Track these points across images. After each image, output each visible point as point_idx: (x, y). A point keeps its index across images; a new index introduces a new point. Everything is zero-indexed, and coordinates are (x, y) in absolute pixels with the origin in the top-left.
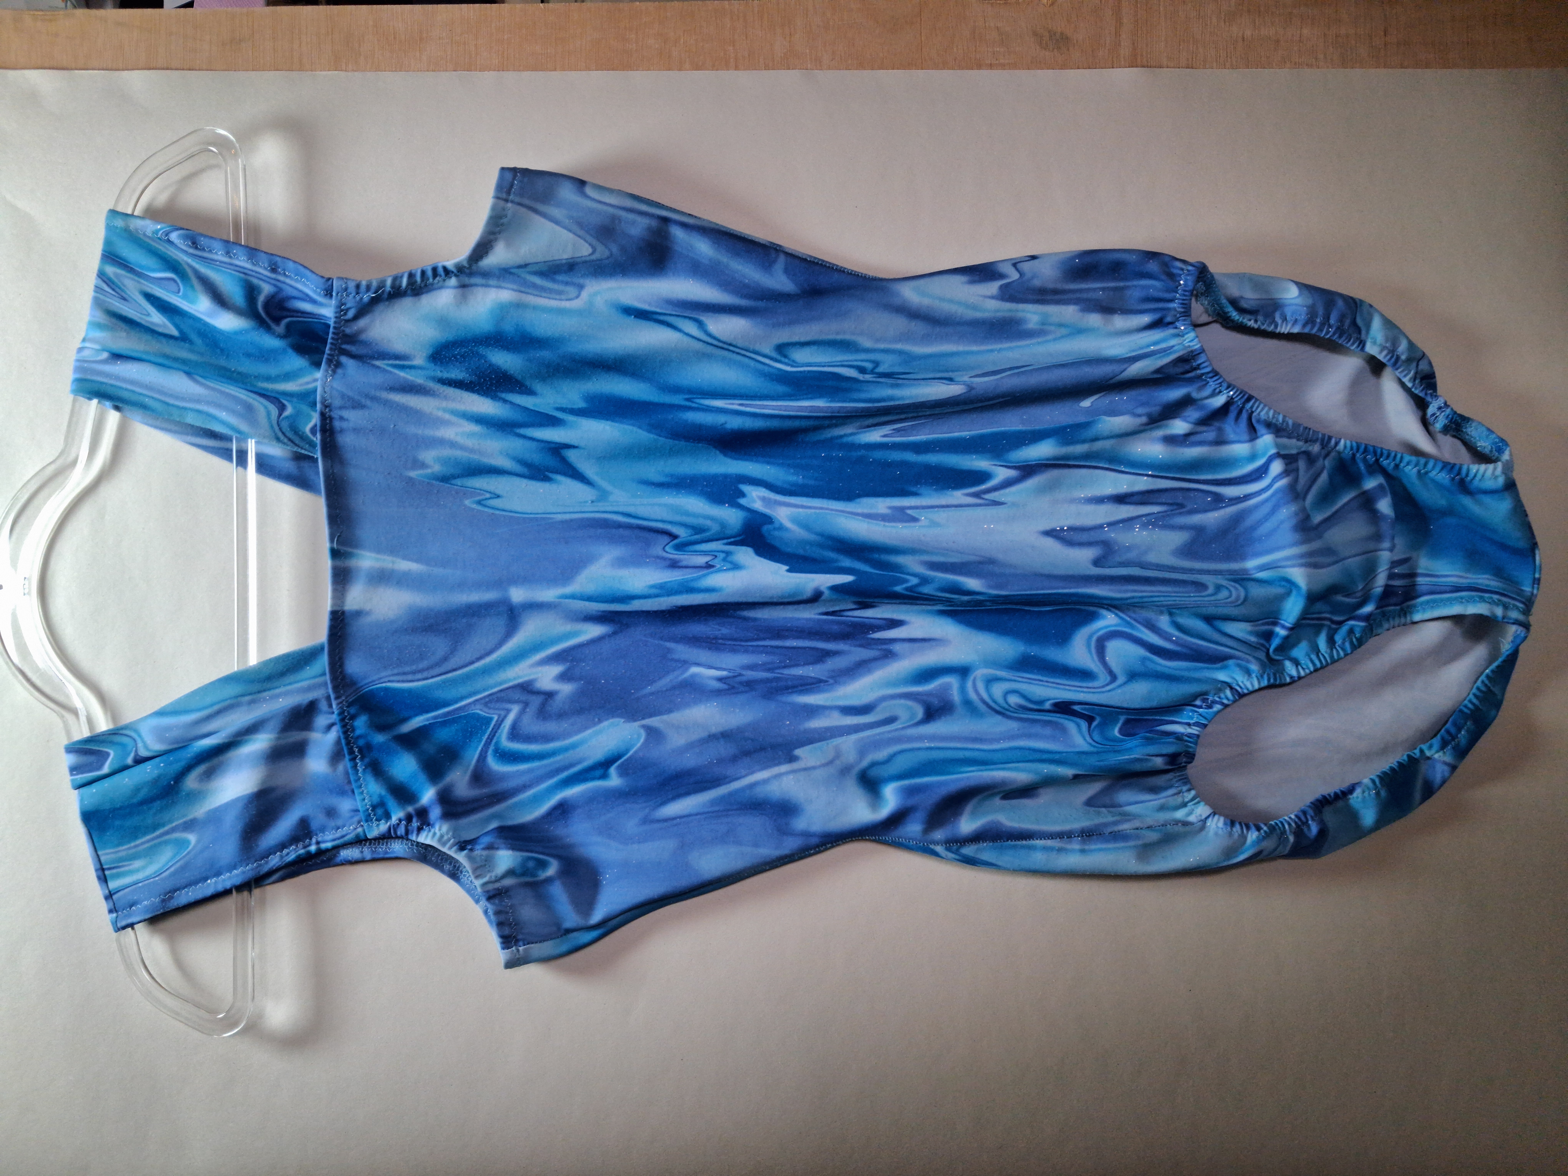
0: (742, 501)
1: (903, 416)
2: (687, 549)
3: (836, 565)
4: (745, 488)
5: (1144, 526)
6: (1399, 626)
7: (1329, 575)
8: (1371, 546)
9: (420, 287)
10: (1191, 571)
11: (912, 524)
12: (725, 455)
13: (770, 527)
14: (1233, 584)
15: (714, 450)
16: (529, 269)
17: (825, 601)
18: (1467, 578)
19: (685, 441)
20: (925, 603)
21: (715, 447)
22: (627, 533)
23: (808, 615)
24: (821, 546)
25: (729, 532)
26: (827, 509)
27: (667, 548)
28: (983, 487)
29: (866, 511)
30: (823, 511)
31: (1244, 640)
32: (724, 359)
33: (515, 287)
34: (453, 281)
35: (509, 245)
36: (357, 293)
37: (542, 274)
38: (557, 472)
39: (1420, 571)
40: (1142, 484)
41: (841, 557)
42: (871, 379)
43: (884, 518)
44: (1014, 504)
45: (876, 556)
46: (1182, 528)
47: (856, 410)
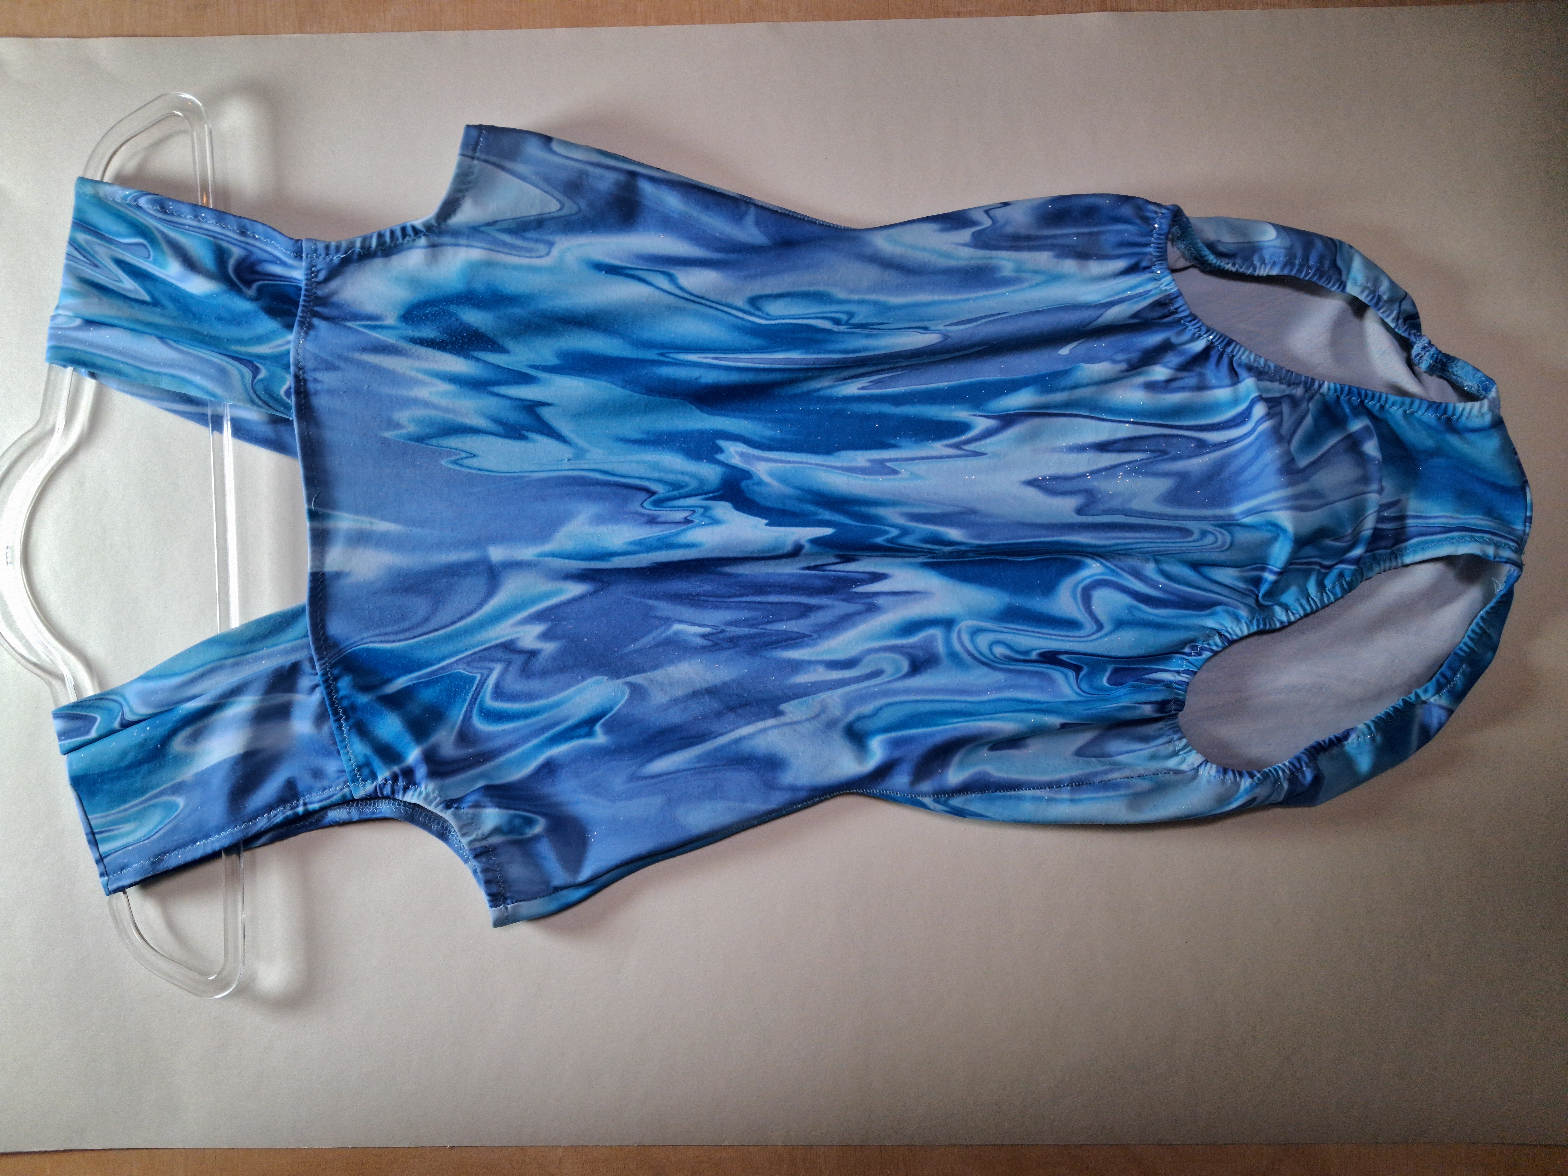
0: (720, 457)
1: (880, 368)
2: (665, 504)
3: (815, 518)
4: (722, 443)
5: (1127, 474)
6: (1390, 569)
7: (1315, 519)
8: (1360, 488)
9: (390, 247)
10: (1176, 517)
11: (892, 477)
12: (702, 410)
13: (749, 482)
14: (1217, 529)
15: (690, 405)
16: (498, 226)
17: (806, 555)
18: (1457, 518)
19: (660, 397)
20: (907, 555)
21: (691, 403)
22: (605, 490)
23: (790, 570)
24: (800, 499)
25: (707, 488)
26: (806, 463)
27: (646, 504)
28: (964, 438)
29: (845, 464)
30: (803, 465)
31: (1231, 586)
32: (697, 314)
33: (485, 246)
34: (423, 241)
35: (476, 202)
36: (327, 254)
37: (510, 231)
38: (532, 431)
39: (1410, 513)
40: (1125, 431)
41: (821, 511)
42: (846, 330)
43: (863, 471)
44: (995, 455)
45: (856, 508)
46: (1166, 474)
47: (832, 361)
